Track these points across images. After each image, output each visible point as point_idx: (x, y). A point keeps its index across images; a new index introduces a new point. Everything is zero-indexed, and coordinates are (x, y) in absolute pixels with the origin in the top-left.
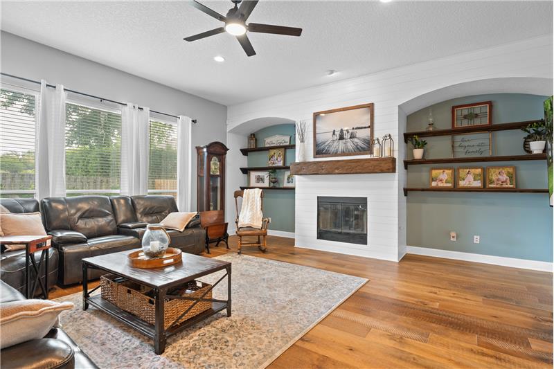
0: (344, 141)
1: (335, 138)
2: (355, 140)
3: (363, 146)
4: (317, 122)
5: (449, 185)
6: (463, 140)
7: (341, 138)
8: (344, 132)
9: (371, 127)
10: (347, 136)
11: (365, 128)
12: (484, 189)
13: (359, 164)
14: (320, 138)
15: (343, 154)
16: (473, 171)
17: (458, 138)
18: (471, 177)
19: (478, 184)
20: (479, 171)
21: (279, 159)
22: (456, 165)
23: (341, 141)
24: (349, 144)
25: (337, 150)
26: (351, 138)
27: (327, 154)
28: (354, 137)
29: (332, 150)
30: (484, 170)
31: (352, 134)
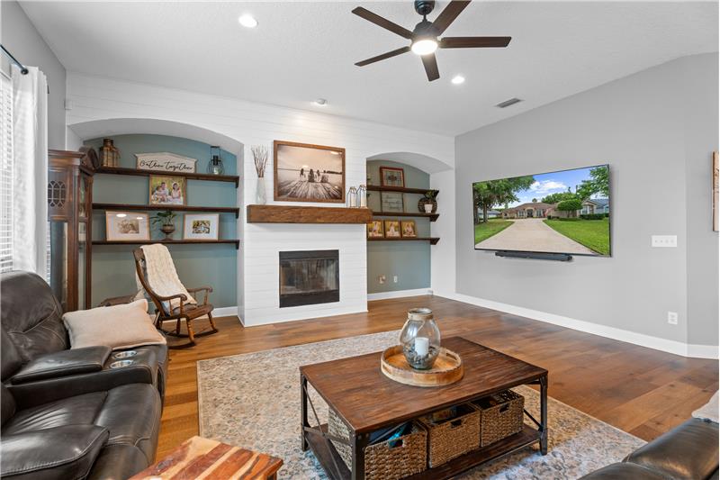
0: (314, 184)
1: (303, 179)
2: (327, 185)
3: (336, 193)
4: (279, 153)
5: (380, 235)
6: (388, 198)
7: (311, 179)
8: (315, 174)
9: (343, 173)
10: (318, 179)
11: (337, 173)
12: (401, 238)
13: (341, 213)
14: (284, 176)
15: (313, 199)
16: (394, 223)
17: (385, 194)
18: (392, 228)
19: (397, 234)
20: (396, 223)
21: (175, 194)
22: (382, 218)
23: (310, 184)
24: (319, 189)
25: (306, 194)
26: (322, 182)
27: (293, 197)
28: (326, 182)
29: (300, 192)
30: (400, 223)
31: (323, 177)
